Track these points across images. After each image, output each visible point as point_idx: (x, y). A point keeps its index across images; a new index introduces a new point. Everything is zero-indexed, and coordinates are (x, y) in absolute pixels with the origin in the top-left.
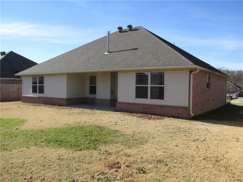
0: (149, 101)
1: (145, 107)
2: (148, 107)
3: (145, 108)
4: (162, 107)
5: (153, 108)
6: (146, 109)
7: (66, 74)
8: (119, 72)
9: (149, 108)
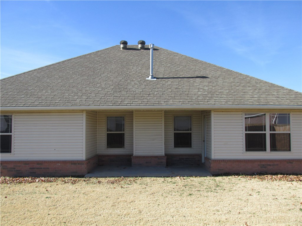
0: (268, 155)
1: (264, 163)
2: (269, 163)
3: (264, 165)
4: (290, 161)
5: (277, 165)
6: (265, 167)
7: (84, 111)
8: (212, 111)
9: (270, 165)
